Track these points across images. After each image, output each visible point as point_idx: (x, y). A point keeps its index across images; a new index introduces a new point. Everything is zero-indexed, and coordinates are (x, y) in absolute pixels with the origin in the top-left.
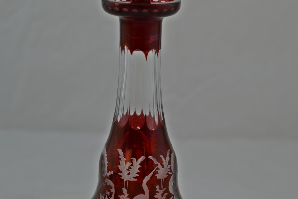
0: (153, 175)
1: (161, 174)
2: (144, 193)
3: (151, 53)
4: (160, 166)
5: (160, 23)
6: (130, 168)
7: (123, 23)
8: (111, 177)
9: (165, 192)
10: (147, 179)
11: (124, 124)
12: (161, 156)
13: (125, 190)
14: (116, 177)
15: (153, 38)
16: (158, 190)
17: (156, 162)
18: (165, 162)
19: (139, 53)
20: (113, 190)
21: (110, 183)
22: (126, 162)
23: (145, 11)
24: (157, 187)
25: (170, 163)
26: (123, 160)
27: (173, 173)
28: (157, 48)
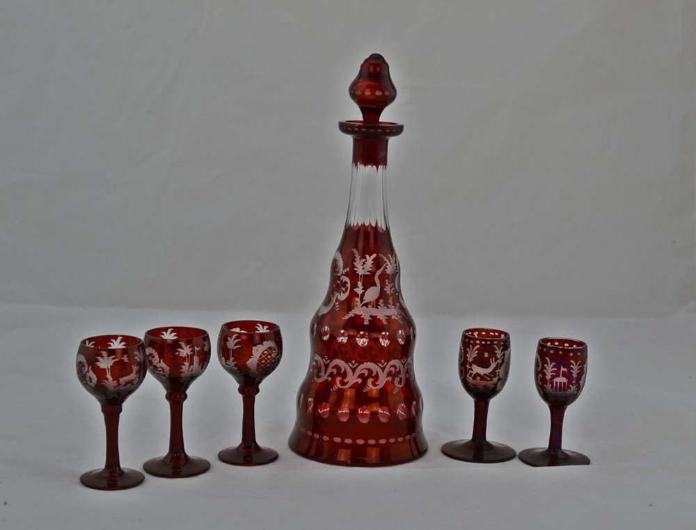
1: (390, 270)
3: (380, 167)
4: (388, 263)
5: (387, 142)
6: (364, 263)
7: (355, 141)
8: (346, 275)
9: (392, 287)
10: (379, 272)
11: (356, 229)
12: (389, 255)
13: (360, 284)
14: (353, 275)
15: (382, 154)
16: (387, 284)
17: (386, 260)
18: (392, 260)
19: (370, 169)
20: (349, 285)
21: (346, 279)
22: (360, 259)
23: (380, 130)
24: (387, 281)
25: (395, 263)
26: (358, 257)
27: (397, 272)
28: (385, 163)
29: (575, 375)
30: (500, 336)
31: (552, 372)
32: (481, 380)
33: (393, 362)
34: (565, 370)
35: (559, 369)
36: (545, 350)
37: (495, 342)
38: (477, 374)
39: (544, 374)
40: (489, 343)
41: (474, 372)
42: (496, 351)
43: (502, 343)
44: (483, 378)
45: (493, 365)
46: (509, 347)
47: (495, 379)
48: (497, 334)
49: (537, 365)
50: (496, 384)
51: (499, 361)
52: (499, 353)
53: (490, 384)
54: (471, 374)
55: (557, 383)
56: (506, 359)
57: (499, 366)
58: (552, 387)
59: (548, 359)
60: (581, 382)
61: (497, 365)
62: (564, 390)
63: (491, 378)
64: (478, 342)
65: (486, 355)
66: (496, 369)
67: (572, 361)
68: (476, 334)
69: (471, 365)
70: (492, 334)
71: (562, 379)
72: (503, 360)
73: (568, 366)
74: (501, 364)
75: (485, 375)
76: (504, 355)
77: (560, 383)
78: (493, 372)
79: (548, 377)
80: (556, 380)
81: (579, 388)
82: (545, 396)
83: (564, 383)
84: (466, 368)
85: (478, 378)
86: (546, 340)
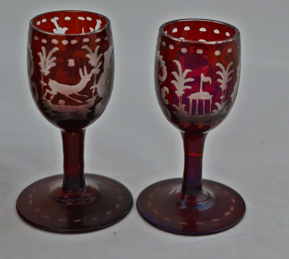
29: (223, 87)
30: (94, 25)
31: (186, 84)
32: (66, 104)
34: (209, 79)
35: (198, 79)
36: (172, 47)
37: (86, 40)
38: (59, 96)
39: (173, 89)
40: (74, 42)
41: (54, 92)
42: (88, 56)
43: (98, 40)
44: (70, 100)
45: (85, 79)
46: (112, 43)
47: (92, 101)
48: (89, 19)
49: (159, 72)
50: (93, 108)
51: (95, 71)
52: (93, 59)
53: (83, 108)
54: (49, 95)
55: (194, 101)
56: (105, 67)
57: (95, 79)
58: (187, 109)
59: (178, 63)
60: (232, 96)
61: (92, 78)
62: (207, 112)
63: (84, 100)
64: (55, 41)
65: (71, 63)
66: (90, 84)
67: (218, 64)
68: (54, 20)
69: (46, 81)
70: (81, 18)
71: (203, 95)
72: (102, 68)
73: (212, 73)
74: (99, 76)
75: (73, 95)
76: (102, 59)
77: (201, 101)
78: (87, 90)
79: (180, 92)
80: (193, 97)
82: (175, 119)
83: (207, 101)
84: (39, 85)
85: (61, 102)
86: (168, 27)
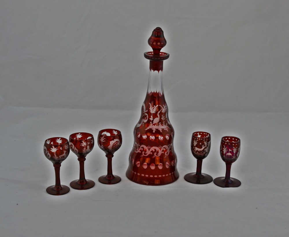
0: (161, 111)
1: (163, 111)
2: (158, 117)
3: (160, 71)
4: (163, 108)
5: (162, 62)
6: (153, 109)
7: (150, 62)
8: (147, 113)
9: (165, 117)
10: (159, 112)
11: (151, 95)
12: (163, 105)
13: (152, 116)
14: (149, 113)
15: (161, 66)
16: (162, 116)
17: (162, 107)
18: (165, 107)
19: (156, 72)
20: (147, 117)
21: (146, 114)
22: (152, 107)
23: (159, 59)
24: (162, 115)
25: (166, 108)
26: (151, 106)
27: (167, 111)
28: (162, 70)
29: (235, 153)
30: (207, 135)
31: (226, 151)
32: (198, 153)
33: (164, 146)
34: (231, 150)
35: (228, 150)
36: (223, 142)
37: (204, 139)
38: (197, 151)
39: (223, 152)
40: (202, 139)
41: (196, 150)
42: (204, 142)
43: (207, 139)
44: (199, 152)
45: (203, 148)
46: (210, 140)
47: (204, 153)
48: (206, 134)
49: (221, 148)
50: (205, 155)
51: (206, 146)
52: (205, 143)
53: (202, 154)
54: (195, 150)
55: (227, 155)
56: (208, 145)
57: (205, 148)
58: (226, 157)
59: (224, 146)
60: (237, 155)
61: (205, 147)
62: (230, 158)
63: (203, 152)
64: (198, 139)
65: (201, 144)
66: (204, 149)
67: (233, 147)
68: (198, 134)
69: (195, 147)
70: (204, 134)
71: (230, 154)
72: (207, 146)
73: (232, 149)
74: (206, 147)
75: (200, 151)
76: (208, 144)
77: (229, 155)
78: (203, 150)
79: (224, 153)
80: (227, 154)
81: (237, 157)
82: (224, 159)
83: (231, 156)
84: (193, 148)
85: (197, 152)
86: (225, 137)
